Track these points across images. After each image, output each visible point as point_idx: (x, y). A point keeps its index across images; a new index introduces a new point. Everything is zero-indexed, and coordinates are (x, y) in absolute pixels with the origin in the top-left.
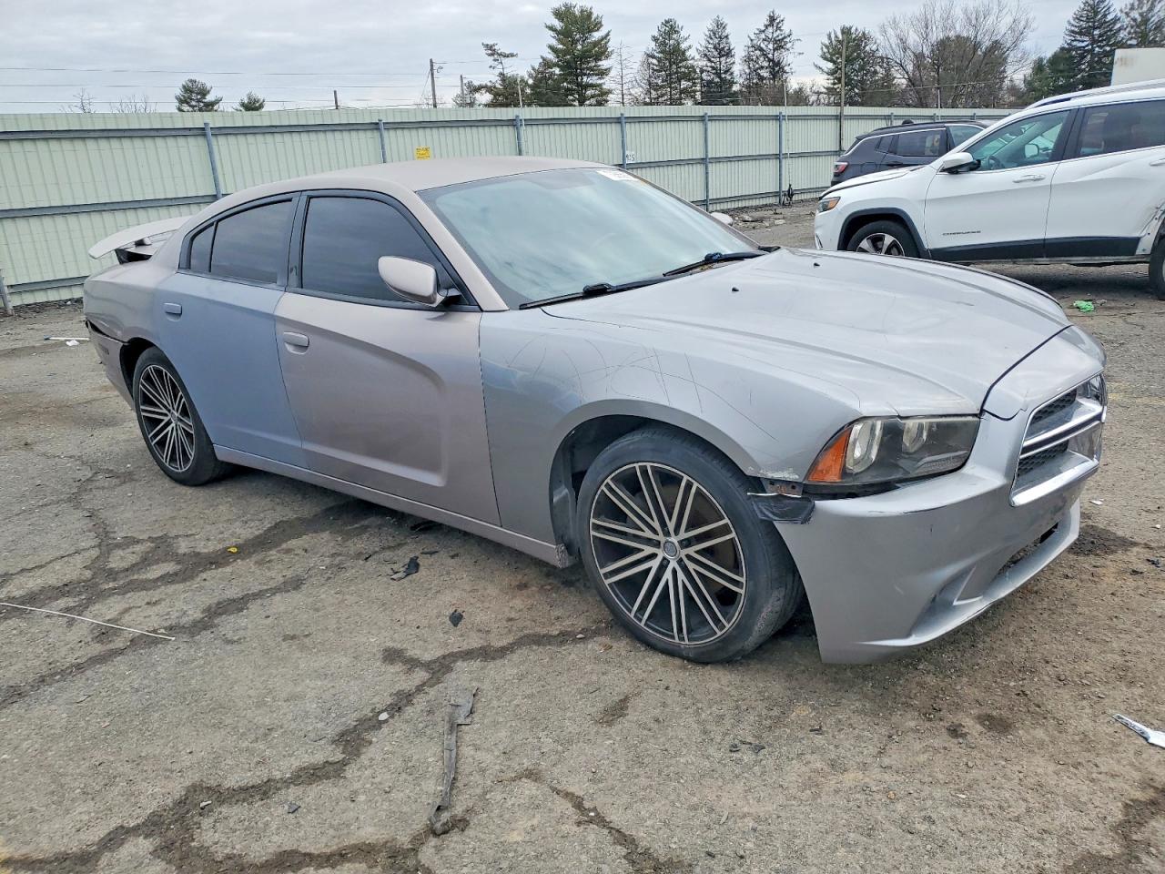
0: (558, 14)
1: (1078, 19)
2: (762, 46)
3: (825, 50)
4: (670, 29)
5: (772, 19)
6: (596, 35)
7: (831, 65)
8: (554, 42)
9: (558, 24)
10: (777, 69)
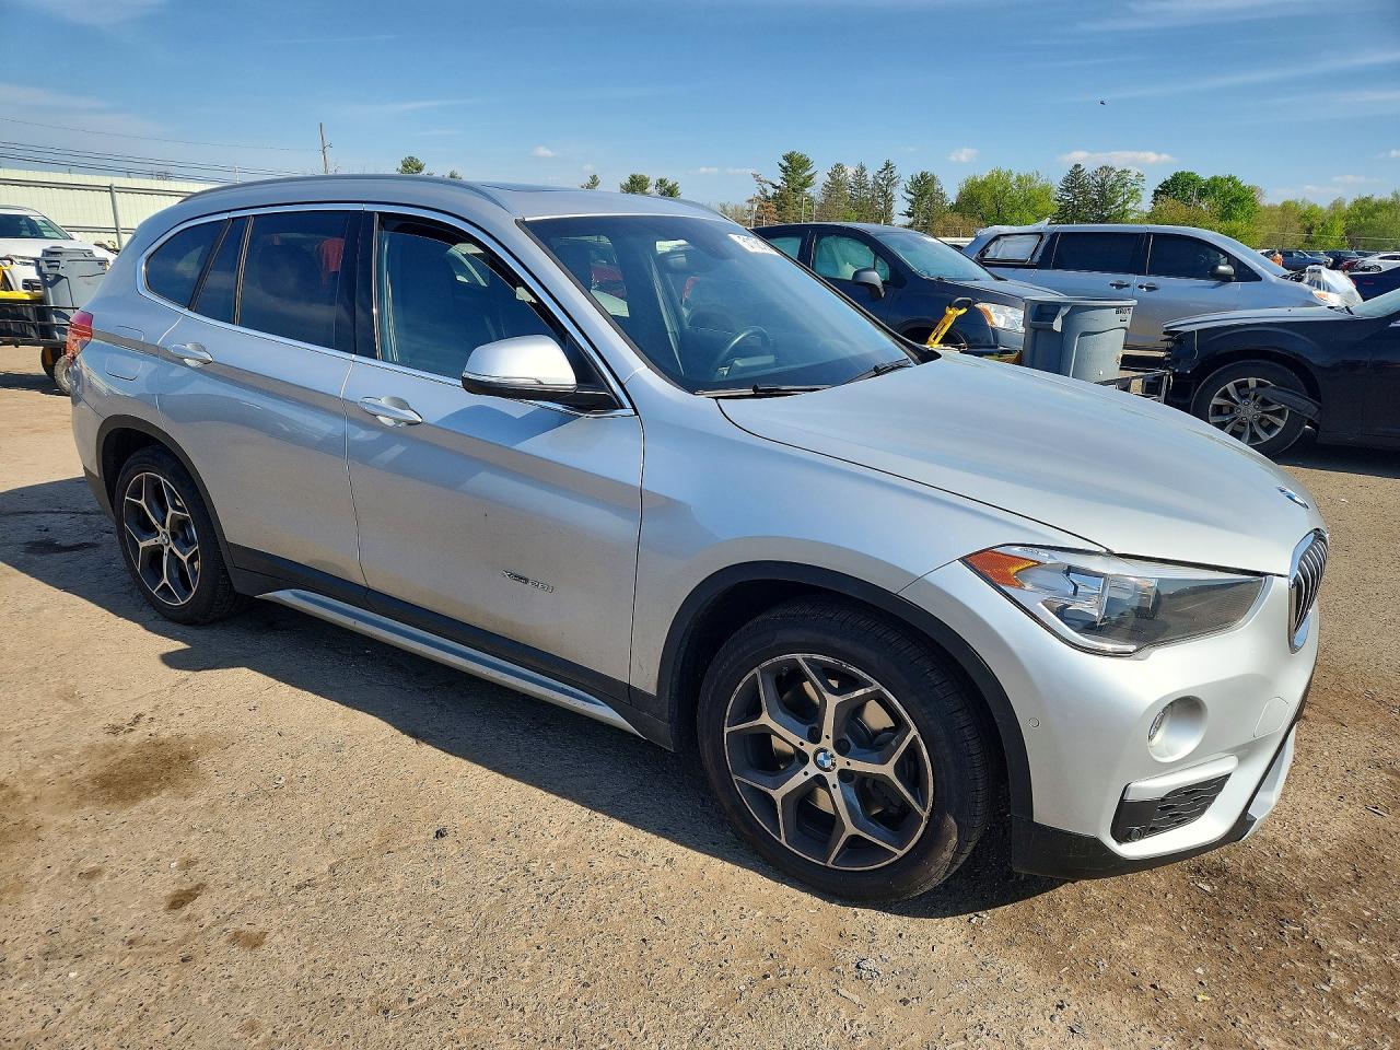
0: (786, 158)
1: (1066, 180)
2: (880, 181)
3: (908, 185)
4: (839, 168)
5: (888, 165)
6: (807, 173)
7: (912, 197)
8: (782, 175)
9: (785, 164)
10: (886, 195)
